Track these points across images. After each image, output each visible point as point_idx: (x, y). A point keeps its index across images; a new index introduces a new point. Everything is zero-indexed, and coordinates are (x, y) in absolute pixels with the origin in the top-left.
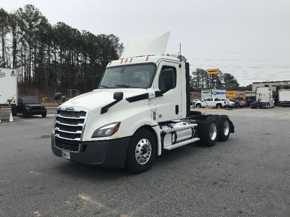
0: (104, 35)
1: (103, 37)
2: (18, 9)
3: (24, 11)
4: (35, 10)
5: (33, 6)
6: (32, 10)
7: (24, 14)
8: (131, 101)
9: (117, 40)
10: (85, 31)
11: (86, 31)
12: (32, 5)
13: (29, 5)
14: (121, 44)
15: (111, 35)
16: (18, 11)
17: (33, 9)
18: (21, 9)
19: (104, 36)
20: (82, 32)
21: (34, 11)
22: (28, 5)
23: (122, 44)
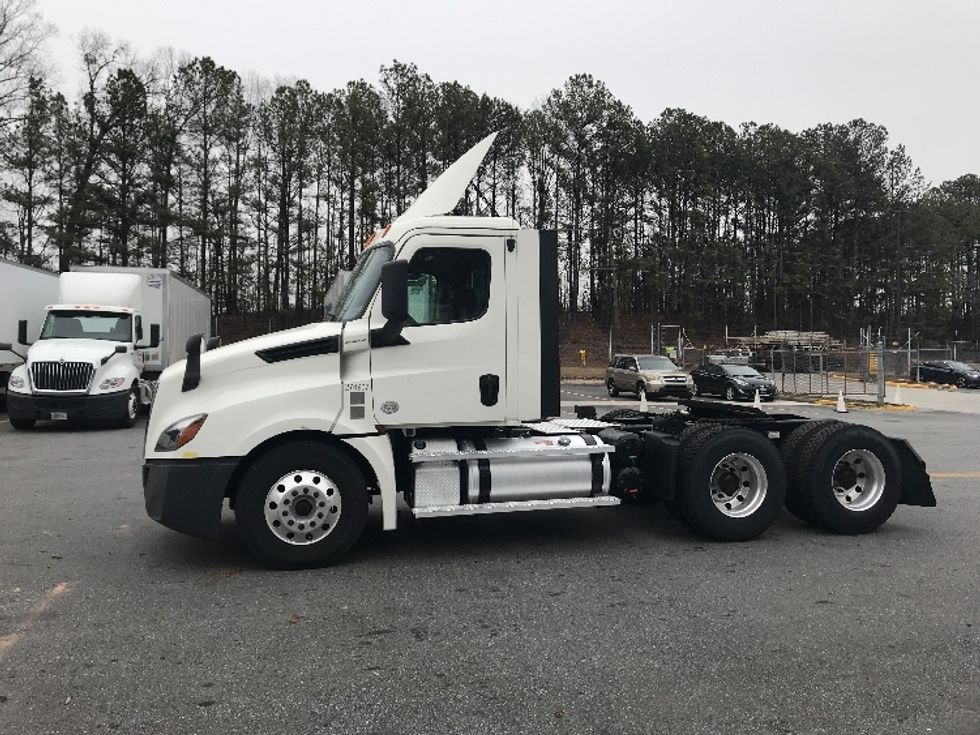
0: (828, 128)
1: (827, 135)
2: (549, 93)
3: (565, 97)
4: (594, 89)
5: (590, 76)
6: (585, 88)
7: (566, 104)
8: (269, 360)
9: (879, 136)
10: (752, 123)
11: (755, 125)
12: (587, 75)
13: (577, 77)
14: (896, 151)
15: (855, 123)
16: (549, 101)
17: (590, 85)
18: (557, 94)
19: (831, 129)
20: (739, 131)
21: (591, 90)
22: (574, 78)
23: (902, 148)
